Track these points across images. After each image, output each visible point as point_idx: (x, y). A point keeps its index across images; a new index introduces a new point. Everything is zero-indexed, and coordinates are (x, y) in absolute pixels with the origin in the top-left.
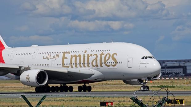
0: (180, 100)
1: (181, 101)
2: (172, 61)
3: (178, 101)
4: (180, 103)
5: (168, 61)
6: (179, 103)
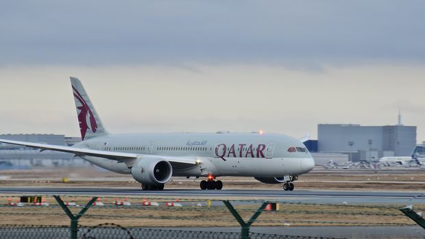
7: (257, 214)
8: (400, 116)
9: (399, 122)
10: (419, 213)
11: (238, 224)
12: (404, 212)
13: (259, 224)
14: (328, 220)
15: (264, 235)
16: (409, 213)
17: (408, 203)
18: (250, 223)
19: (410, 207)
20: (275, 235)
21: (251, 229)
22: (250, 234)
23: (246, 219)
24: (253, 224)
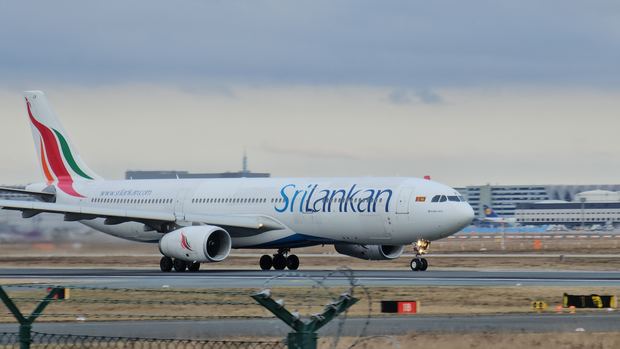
0: (602, 297)
1: (606, 300)
2: (604, 188)
3: (598, 298)
4: (603, 307)
5: (593, 188)
6: (600, 305)
7: (42, 306)
8: (245, 159)
9: (244, 168)
10: (279, 301)
11: (13, 319)
12: (257, 300)
13: (46, 319)
14: (139, 313)
15: (53, 335)
16: (265, 301)
17: (263, 286)
18: (32, 319)
19: (267, 292)
20: (70, 336)
21: (35, 327)
22: (32, 334)
23: (26, 312)
24: (37, 319)
